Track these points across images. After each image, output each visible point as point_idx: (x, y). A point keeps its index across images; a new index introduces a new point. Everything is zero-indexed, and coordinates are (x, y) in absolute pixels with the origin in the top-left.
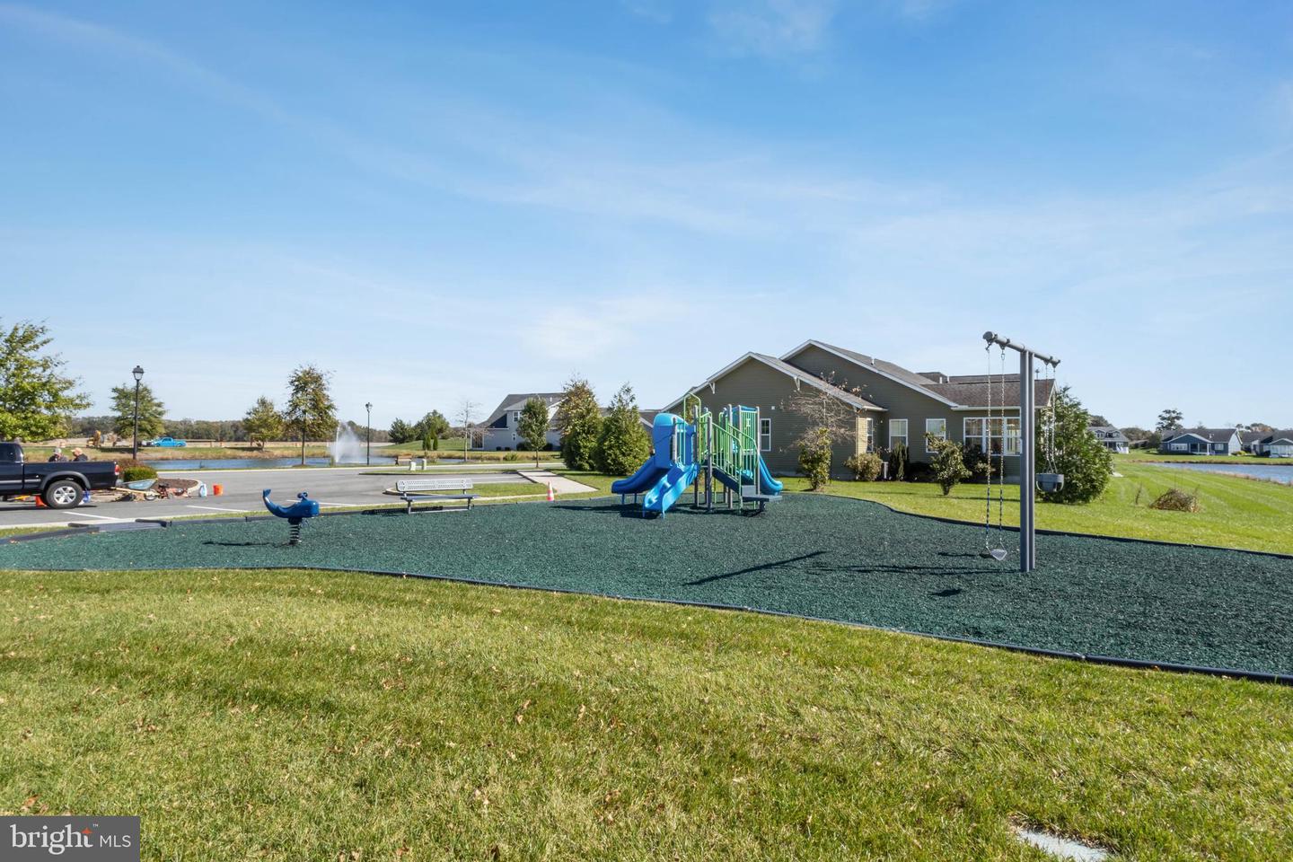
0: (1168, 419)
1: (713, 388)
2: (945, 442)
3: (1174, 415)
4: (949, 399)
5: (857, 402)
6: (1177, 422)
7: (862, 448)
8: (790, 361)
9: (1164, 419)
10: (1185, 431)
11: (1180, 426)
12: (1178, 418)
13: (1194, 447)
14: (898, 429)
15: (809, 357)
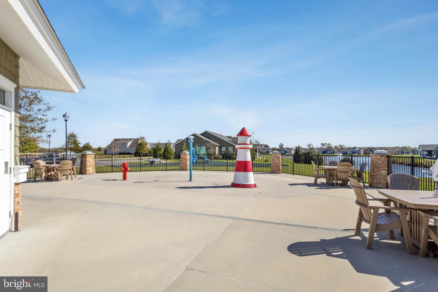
0: (281, 145)
1: (185, 140)
2: (232, 152)
3: (282, 145)
4: (233, 143)
5: (216, 144)
6: (283, 146)
7: (217, 153)
8: (201, 135)
9: (280, 145)
10: (284, 148)
11: (283, 147)
12: (283, 145)
13: (285, 152)
14: (224, 149)
15: (206, 134)
